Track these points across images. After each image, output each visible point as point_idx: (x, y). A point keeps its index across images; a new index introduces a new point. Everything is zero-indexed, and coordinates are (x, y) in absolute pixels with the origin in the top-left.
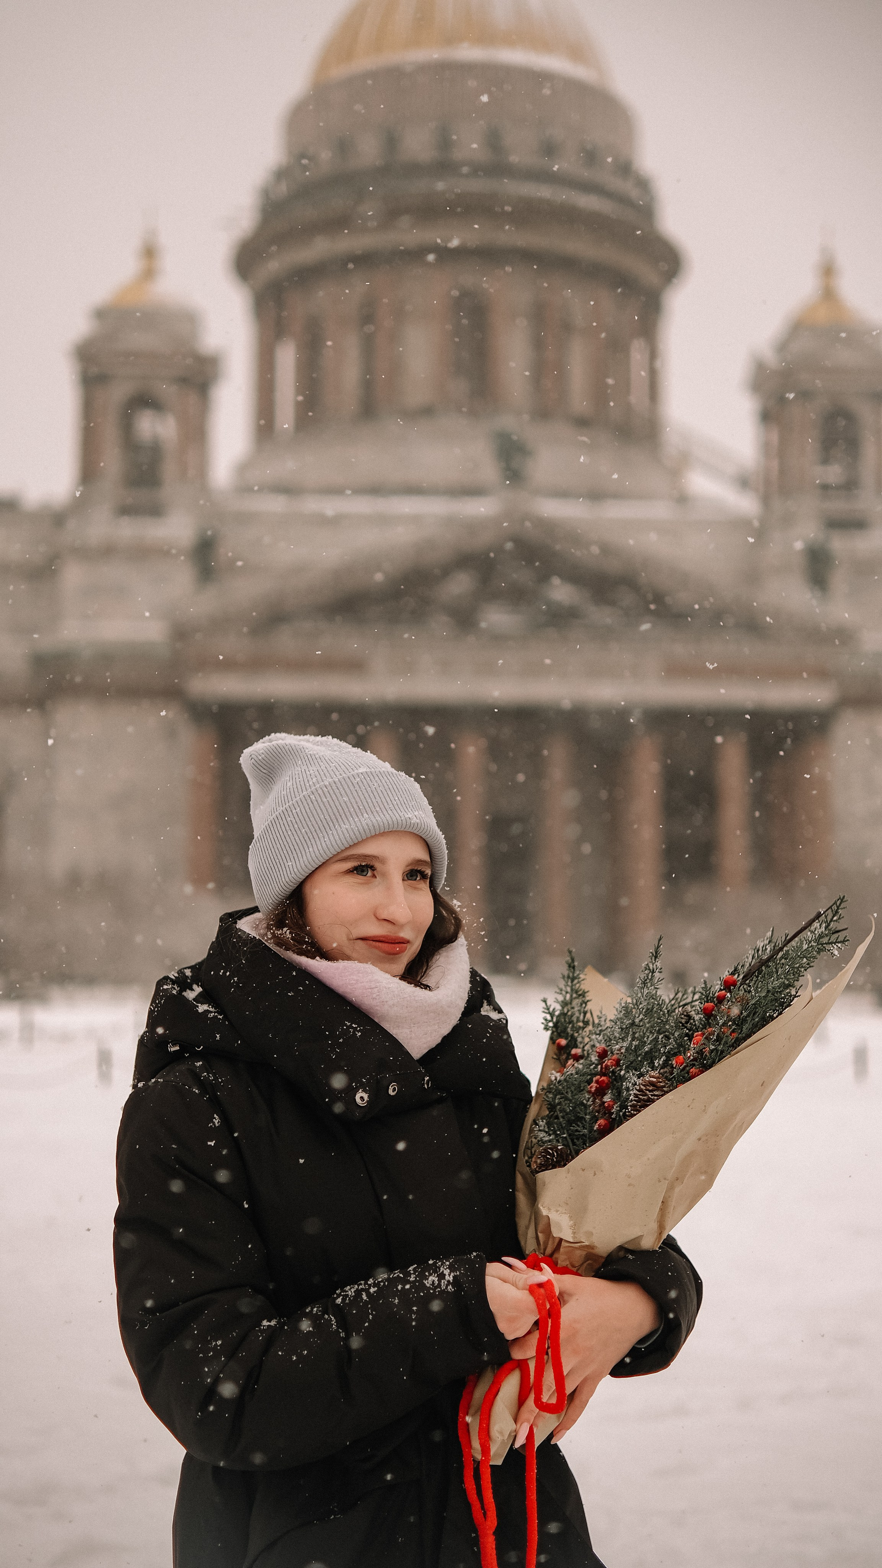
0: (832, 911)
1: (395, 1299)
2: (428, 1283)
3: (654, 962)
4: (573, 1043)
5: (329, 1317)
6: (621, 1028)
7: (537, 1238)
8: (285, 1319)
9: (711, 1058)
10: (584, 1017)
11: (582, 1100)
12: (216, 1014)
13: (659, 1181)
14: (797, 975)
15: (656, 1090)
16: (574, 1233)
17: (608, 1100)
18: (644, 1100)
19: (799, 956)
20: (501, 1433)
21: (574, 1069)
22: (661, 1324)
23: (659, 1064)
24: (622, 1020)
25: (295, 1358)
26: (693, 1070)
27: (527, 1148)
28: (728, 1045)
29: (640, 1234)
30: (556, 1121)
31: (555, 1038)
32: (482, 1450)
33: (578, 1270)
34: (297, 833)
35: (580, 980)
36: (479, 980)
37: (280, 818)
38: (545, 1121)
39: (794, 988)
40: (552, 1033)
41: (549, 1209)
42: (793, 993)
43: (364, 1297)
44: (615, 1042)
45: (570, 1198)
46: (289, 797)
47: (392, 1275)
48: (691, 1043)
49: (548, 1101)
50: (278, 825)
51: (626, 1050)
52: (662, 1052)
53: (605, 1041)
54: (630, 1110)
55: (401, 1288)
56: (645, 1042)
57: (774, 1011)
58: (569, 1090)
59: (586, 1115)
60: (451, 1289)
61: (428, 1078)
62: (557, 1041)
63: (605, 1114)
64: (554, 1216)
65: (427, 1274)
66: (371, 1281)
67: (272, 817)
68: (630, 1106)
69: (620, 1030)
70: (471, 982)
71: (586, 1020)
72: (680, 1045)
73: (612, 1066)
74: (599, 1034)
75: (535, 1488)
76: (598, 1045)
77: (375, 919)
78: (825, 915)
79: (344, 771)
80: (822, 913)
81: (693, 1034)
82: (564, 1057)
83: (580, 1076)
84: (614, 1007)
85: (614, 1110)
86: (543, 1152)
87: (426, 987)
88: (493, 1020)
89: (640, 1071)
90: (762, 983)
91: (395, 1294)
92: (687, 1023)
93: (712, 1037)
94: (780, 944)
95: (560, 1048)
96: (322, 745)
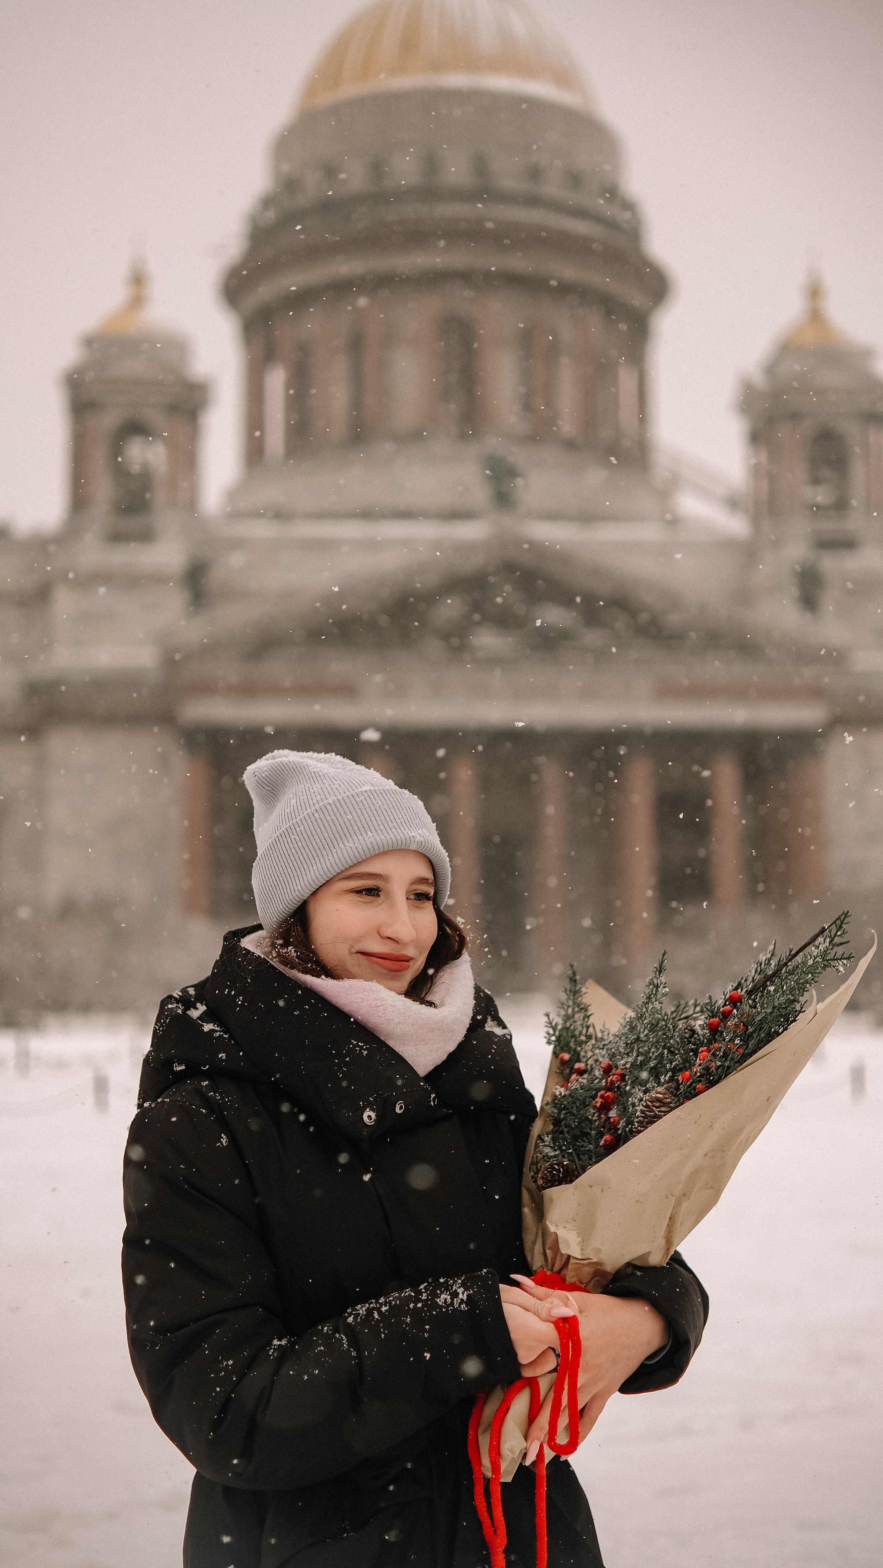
0: (836, 926)
1: (407, 1318)
2: (440, 1301)
3: (658, 977)
4: (577, 1057)
5: (340, 1336)
6: (626, 1043)
7: (545, 1254)
8: (295, 1338)
9: (718, 1074)
10: (587, 1031)
11: (587, 1115)
12: (222, 1033)
13: (667, 1197)
14: (803, 990)
15: (663, 1106)
16: (582, 1250)
17: (613, 1116)
18: (650, 1116)
19: (804, 972)
20: (512, 1451)
21: (579, 1084)
22: (670, 1339)
23: (665, 1080)
24: (627, 1035)
25: (306, 1378)
26: (700, 1086)
27: (532, 1163)
28: (735, 1061)
29: (648, 1250)
30: (561, 1136)
31: (557, 1052)
32: (492, 1468)
33: (586, 1287)
34: (301, 851)
35: (582, 994)
36: (482, 995)
37: (283, 836)
38: (550, 1136)
39: (799, 1003)
40: (555, 1047)
41: (557, 1226)
42: (798, 1008)
43: (376, 1316)
44: (620, 1057)
45: (578, 1214)
46: (293, 814)
47: (403, 1294)
48: (696, 1059)
49: (553, 1117)
50: (282, 843)
51: (631, 1065)
52: (668, 1068)
53: (609, 1055)
54: (636, 1126)
55: (413, 1306)
56: (650, 1058)
57: (779, 1027)
58: (573, 1105)
59: (591, 1130)
60: (464, 1308)
61: (434, 1095)
62: (560, 1056)
63: (610, 1129)
64: (562, 1233)
65: (438, 1292)
66: (382, 1300)
67: (276, 835)
68: (637, 1122)
69: (625, 1045)
70: (475, 998)
71: (588, 1034)
72: (686, 1060)
73: (617, 1081)
74: (603, 1049)
75: (545, 1505)
76: (601, 1059)
77: (379, 937)
78: (829, 930)
79: (348, 789)
80: (826, 927)
81: (697, 1049)
82: (568, 1071)
83: (585, 1091)
84: (619, 1022)
85: (620, 1126)
86: (549, 1168)
87: (431, 1004)
88: (497, 1036)
89: (646, 1087)
90: (768, 999)
91: (408, 1312)
92: (691, 1037)
93: (718, 1053)
94: (785, 959)
95: (563, 1063)
96: (326, 762)
